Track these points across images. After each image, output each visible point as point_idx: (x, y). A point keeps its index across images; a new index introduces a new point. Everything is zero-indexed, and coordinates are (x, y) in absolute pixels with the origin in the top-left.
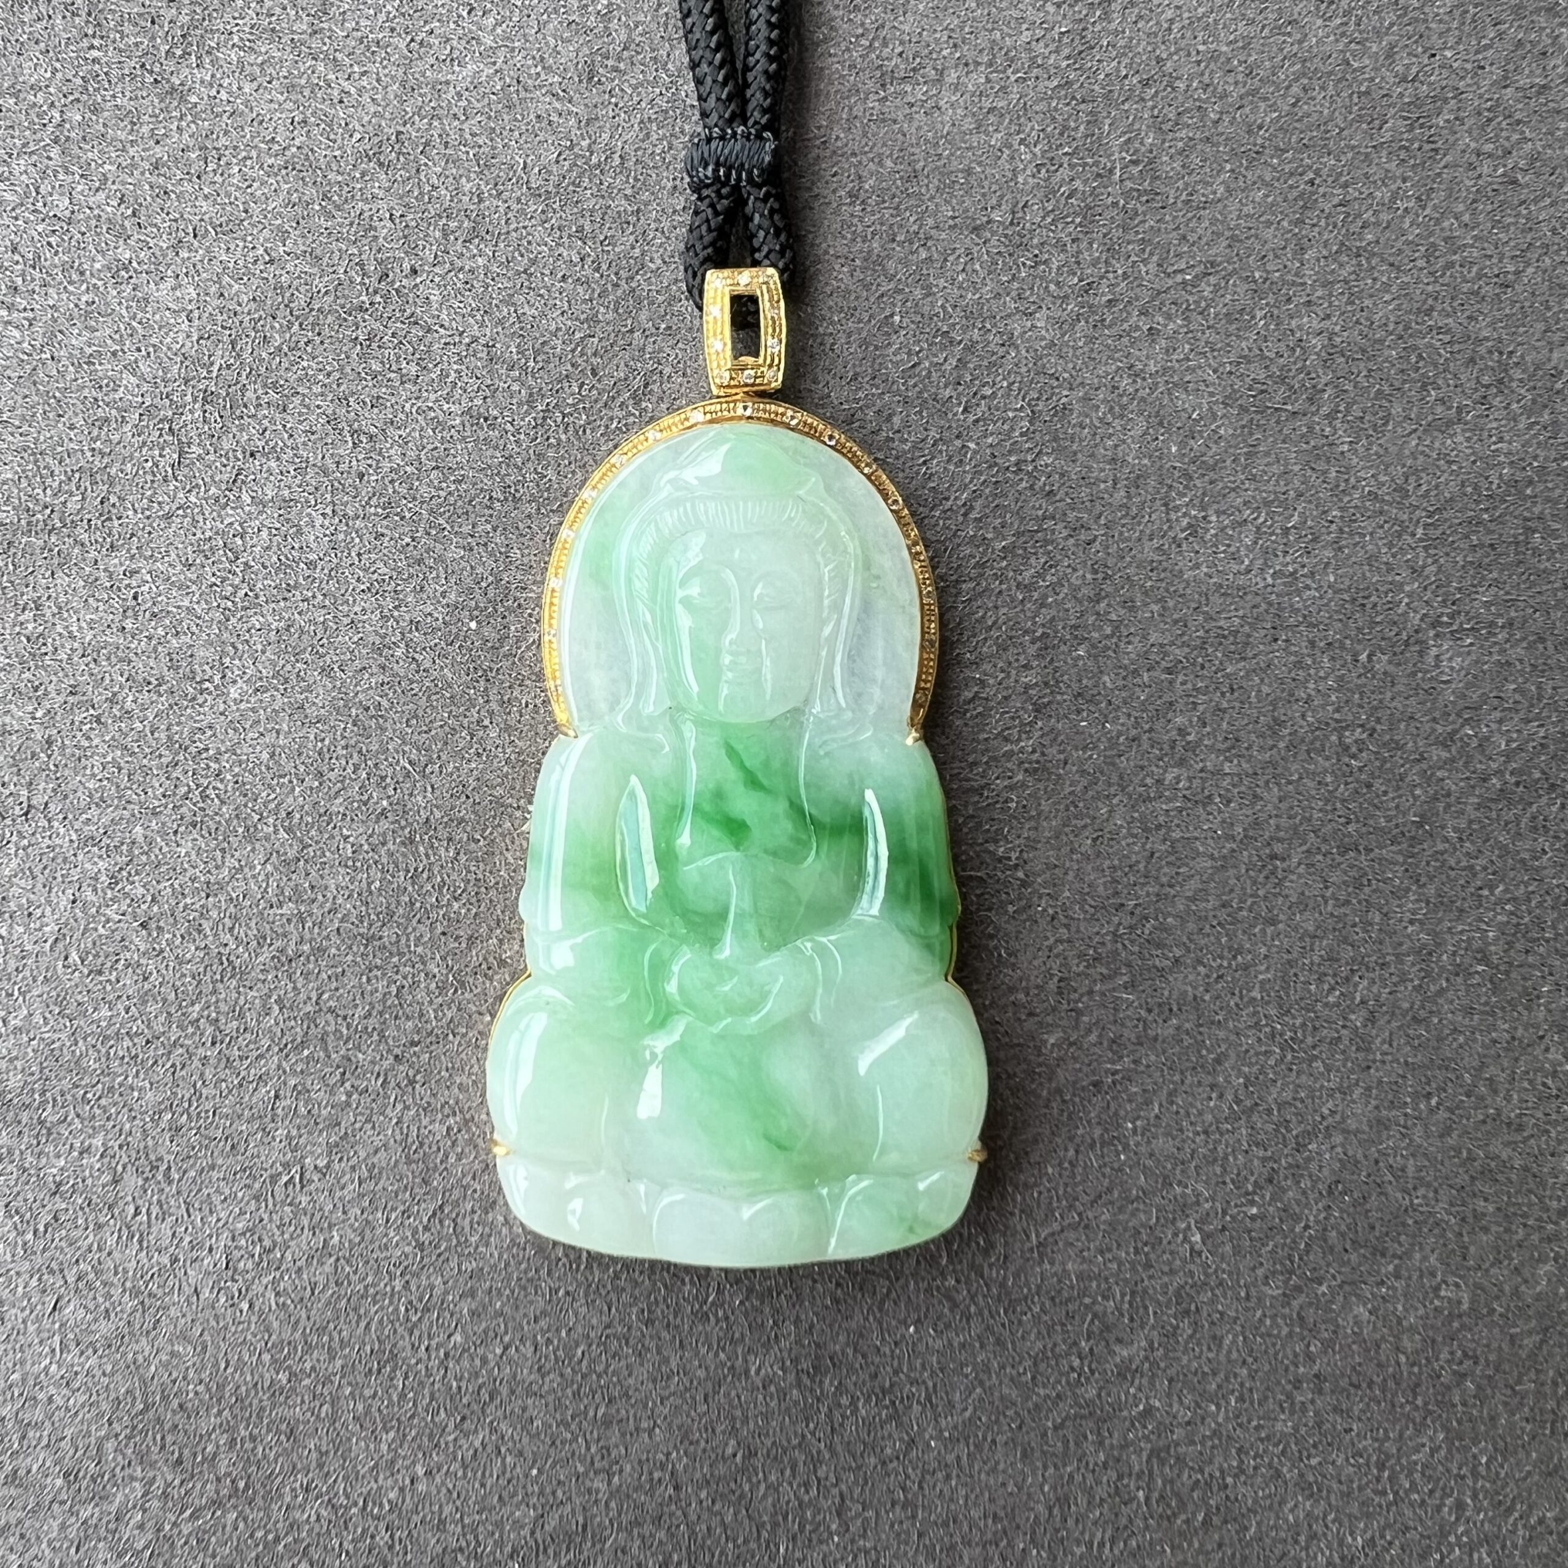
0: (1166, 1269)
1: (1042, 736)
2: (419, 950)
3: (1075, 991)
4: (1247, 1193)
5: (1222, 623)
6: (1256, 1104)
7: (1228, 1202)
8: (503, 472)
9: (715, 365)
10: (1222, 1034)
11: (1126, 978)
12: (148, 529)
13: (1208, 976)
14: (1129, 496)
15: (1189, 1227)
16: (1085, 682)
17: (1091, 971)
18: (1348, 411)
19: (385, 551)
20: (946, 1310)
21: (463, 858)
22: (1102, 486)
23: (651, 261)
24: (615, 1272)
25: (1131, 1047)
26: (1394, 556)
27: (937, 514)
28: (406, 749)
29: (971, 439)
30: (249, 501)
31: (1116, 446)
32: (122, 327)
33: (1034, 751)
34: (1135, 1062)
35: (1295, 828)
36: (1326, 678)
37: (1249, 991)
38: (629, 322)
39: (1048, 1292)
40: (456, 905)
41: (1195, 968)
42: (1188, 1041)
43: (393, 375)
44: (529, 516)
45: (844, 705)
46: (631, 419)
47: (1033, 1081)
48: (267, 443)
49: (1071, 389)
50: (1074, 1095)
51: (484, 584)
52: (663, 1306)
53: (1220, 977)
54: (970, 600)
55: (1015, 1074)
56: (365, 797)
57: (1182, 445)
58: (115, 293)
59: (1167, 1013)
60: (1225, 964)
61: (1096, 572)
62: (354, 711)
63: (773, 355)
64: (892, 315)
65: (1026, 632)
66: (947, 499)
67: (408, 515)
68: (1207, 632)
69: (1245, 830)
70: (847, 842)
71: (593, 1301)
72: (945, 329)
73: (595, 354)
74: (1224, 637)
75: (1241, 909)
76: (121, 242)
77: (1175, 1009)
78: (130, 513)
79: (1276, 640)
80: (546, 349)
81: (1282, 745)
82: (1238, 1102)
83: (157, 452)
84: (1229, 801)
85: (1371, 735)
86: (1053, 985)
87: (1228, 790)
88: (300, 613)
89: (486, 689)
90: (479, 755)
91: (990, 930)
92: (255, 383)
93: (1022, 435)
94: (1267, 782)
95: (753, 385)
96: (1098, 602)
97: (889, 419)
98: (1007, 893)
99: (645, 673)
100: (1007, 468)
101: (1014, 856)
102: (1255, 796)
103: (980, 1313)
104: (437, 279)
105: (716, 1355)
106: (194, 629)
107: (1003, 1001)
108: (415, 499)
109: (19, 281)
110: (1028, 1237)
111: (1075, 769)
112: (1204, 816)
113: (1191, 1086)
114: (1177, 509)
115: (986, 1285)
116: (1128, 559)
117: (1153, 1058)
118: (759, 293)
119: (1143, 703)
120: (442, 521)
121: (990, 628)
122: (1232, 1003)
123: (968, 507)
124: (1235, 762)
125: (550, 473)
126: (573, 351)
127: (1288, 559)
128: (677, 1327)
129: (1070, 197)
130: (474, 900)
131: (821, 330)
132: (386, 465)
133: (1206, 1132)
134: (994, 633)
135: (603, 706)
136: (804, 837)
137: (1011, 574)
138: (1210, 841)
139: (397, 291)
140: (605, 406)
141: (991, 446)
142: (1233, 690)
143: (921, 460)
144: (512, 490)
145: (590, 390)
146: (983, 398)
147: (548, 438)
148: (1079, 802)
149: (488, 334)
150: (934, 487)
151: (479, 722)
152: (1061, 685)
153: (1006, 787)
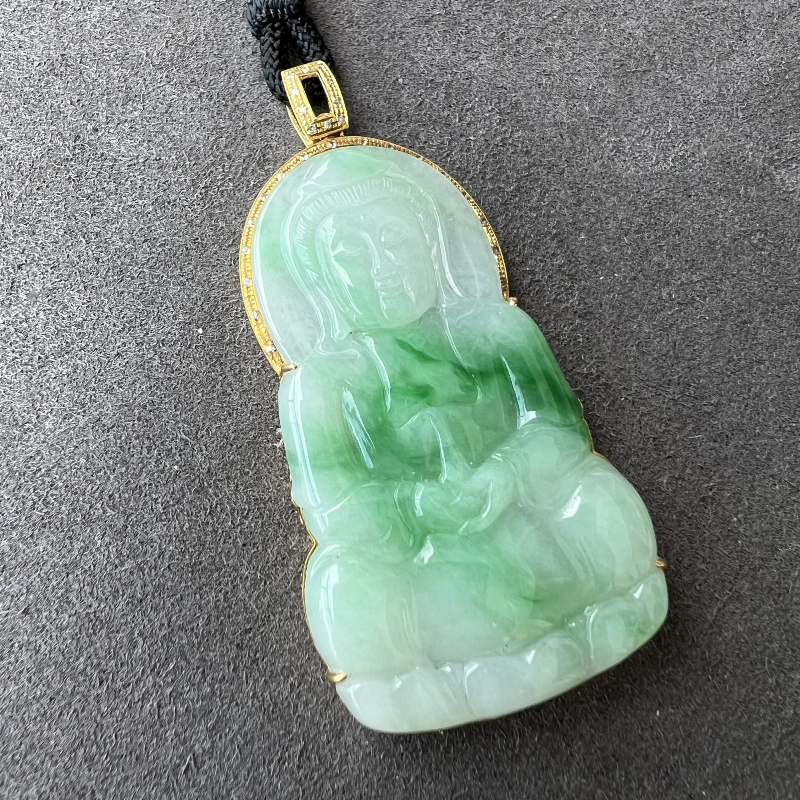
1: (580, 293)
3: (665, 444)
5: (655, 196)
8: (190, 231)
9: (304, 123)
14: (573, 141)
16: (592, 253)
17: (670, 428)
18: (672, 63)
22: (555, 140)
25: (714, 469)
26: (733, 131)
27: (467, 182)
29: (470, 135)
30: (25, 297)
31: (554, 116)
33: (579, 304)
34: (720, 477)
35: (748, 301)
36: (726, 210)
37: (767, 408)
38: (241, 124)
41: (729, 405)
42: (745, 452)
44: (215, 253)
46: (262, 178)
48: (27, 257)
49: (515, 92)
50: (694, 512)
51: (199, 303)
53: (747, 406)
54: (505, 226)
57: (591, 105)
59: (726, 439)
60: (746, 396)
61: (572, 188)
62: (136, 411)
63: (338, 108)
64: (397, 79)
65: (546, 234)
66: (469, 172)
67: (135, 275)
68: (650, 203)
69: (721, 311)
72: (431, 79)
73: (226, 147)
74: (660, 203)
75: (740, 360)
77: (729, 435)
79: (690, 196)
80: (194, 151)
81: (719, 255)
84: (705, 298)
85: (766, 234)
86: (650, 445)
87: (701, 291)
88: (80, 359)
89: (222, 369)
90: (230, 414)
93: (498, 124)
94: (721, 280)
95: (332, 129)
96: (580, 205)
97: (417, 138)
98: (599, 396)
100: (497, 145)
101: (593, 371)
102: (718, 290)
104: (112, 130)
108: (137, 264)
111: (608, 306)
112: (694, 311)
113: (760, 480)
114: (603, 140)
116: (587, 176)
117: (730, 471)
118: (317, 74)
119: (630, 256)
120: (159, 273)
121: (524, 238)
122: (761, 420)
123: (483, 173)
124: (698, 273)
126: (211, 149)
127: (676, 150)
131: (358, 98)
132: (112, 248)
134: (528, 241)
135: (308, 346)
136: (470, 384)
137: (523, 204)
138: (704, 325)
139: (88, 143)
140: (242, 175)
141: (483, 135)
142: (679, 232)
143: (445, 154)
144: (199, 240)
145: (230, 168)
146: (467, 110)
147: (213, 203)
148: (618, 325)
149: (155, 153)
150: (459, 168)
151: (224, 392)
152: (579, 259)
153: (572, 330)
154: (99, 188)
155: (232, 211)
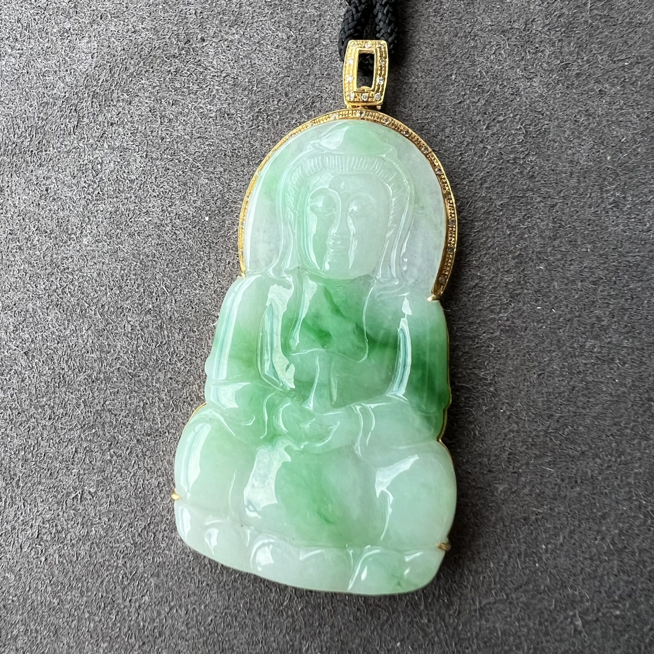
0: (558, 638)
1: (513, 312)
2: (158, 385)
3: (518, 461)
4: (614, 601)
5: (629, 259)
6: (625, 548)
7: (601, 605)
8: (233, 142)
9: (347, 89)
10: (607, 502)
11: (550, 459)
12: (58, 157)
13: (602, 465)
14: (579, 182)
15: (574, 615)
16: (542, 284)
17: (530, 451)
19: (169, 177)
20: (420, 637)
21: (186, 339)
22: (564, 175)
23: (324, 40)
24: (235, 578)
25: (549, 500)
27: (465, 183)
28: (165, 279)
29: (489, 144)
31: (574, 154)
32: (61, 59)
33: (508, 320)
34: (551, 509)
37: (627, 478)
38: (308, 70)
39: (483, 638)
40: (179, 364)
41: (594, 459)
42: (585, 502)
43: (185, 90)
44: (243, 165)
45: (395, 276)
46: (303, 120)
47: (487, 510)
48: (119, 119)
49: (550, 120)
50: (512, 523)
51: (215, 198)
52: (258, 602)
53: (609, 467)
54: (479, 231)
55: (477, 505)
56: (141, 302)
57: (614, 156)
58: (60, 43)
59: (574, 484)
60: (613, 459)
61: (554, 222)
62: (141, 257)
63: (379, 85)
64: (451, 75)
65: (510, 252)
66: (471, 175)
67: (182, 160)
68: (620, 263)
69: (633, 381)
70: (388, 353)
71: (221, 592)
72: (481, 84)
73: (288, 86)
74: (630, 267)
75: (626, 428)
76: (67, 20)
77: (579, 481)
78: (51, 149)
82: (614, 544)
83: (68, 120)
84: (625, 363)
86: (505, 456)
87: (624, 356)
88: (123, 205)
89: (209, 252)
91: (471, 419)
92: (118, 90)
93: (519, 143)
95: (367, 102)
96: (555, 240)
97: (443, 130)
98: (483, 399)
99: (286, 247)
100: (508, 161)
101: (489, 377)
102: (641, 362)
103: (440, 643)
104: (214, 44)
105: (284, 636)
106: (71, 208)
107: (474, 461)
108: (187, 152)
109: (18, 36)
110: (474, 603)
111: (531, 333)
112: (607, 370)
113: (585, 529)
114: (607, 191)
115: (446, 626)
116: (575, 217)
117: (562, 508)
118: (375, 53)
119: (576, 300)
120: (199, 165)
121: (489, 248)
122: (615, 484)
123: (483, 181)
124: (631, 340)
125: (257, 144)
128: (265, 616)
129: (559, 17)
130: (188, 363)
131: (411, 80)
132: (175, 134)
133: (591, 559)
134: (491, 251)
135: (263, 263)
136: (363, 346)
137: (504, 219)
138: (610, 385)
139: (193, 48)
140: (290, 111)
141: (500, 148)
142: (633, 298)
143: (459, 153)
144: (236, 152)
145: (283, 104)
146: (499, 122)
147: (258, 126)
148: (532, 352)
149: (235, 72)
150: (464, 168)
151: (203, 269)
152: (528, 284)
153: (489, 338)
155: (270, 138)
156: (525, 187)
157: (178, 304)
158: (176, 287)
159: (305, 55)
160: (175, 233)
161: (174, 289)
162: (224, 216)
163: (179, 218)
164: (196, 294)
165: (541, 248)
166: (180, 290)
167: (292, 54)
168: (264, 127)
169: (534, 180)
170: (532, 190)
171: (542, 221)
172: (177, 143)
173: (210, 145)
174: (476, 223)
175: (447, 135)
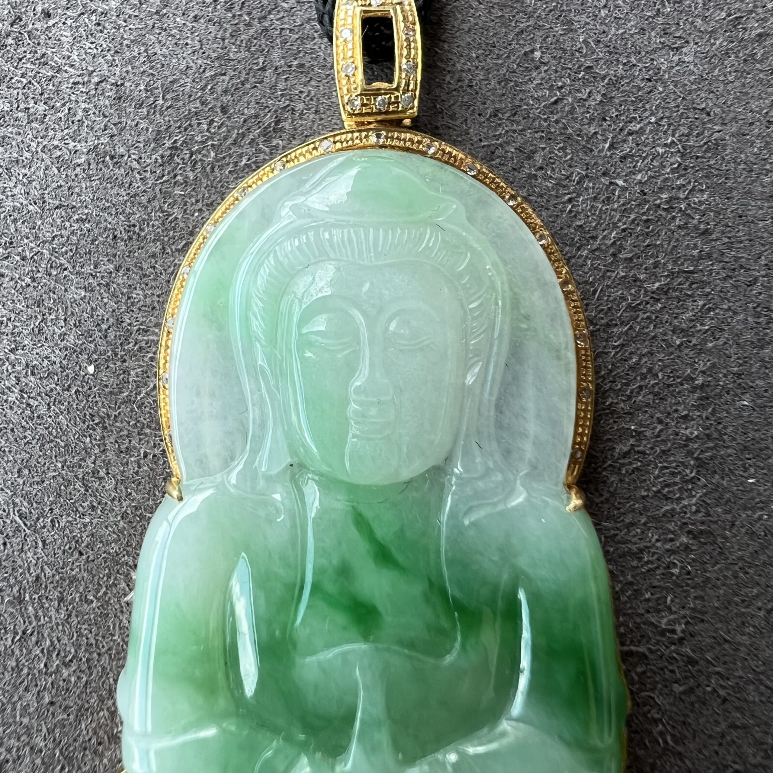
2: (26, 721)
8: (128, 210)
9: (345, 90)
16: (751, 435)
21: (74, 620)
27: (585, 253)
28: (17, 500)
29: (618, 176)
33: (698, 511)
38: (261, 60)
40: (65, 673)
44: (154, 256)
46: (262, 156)
49: (723, 124)
51: (104, 326)
63: (408, 78)
64: (532, 52)
66: (594, 238)
67: (28, 255)
73: (225, 92)
80: (176, 86)
89: (103, 438)
90: (93, 508)
95: (387, 112)
97: (531, 156)
100: (659, 206)
108: (37, 237)
111: (743, 530)
118: (392, 13)
120: (63, 261)
121: (646, 375)
123: (617, 247)
125: (177, 212)
130: (84, 667)
131: (459, 66)
134: (650, 381)
137: (666, 318)
139: (29, 32)
140: (235, 143)
141: (640, 182)
143: (567, 197)
144: (137, 229)
145: (219, 128)
146: (630, 133)
147: (175, 176)
149: (118, 73)
150: (581, 226)
151: (95, 472)
152: (725, 437)
153: (668, 551)
154: (22, 106)
155: (200, 196)
156: (695, 252)
157: (50, 550)
158: (42, 515)
159: (251, 32)
160: (28, 405)
161: (38, 519)
162: (125, 361)
163: (33, 374)
164: (85, 526)
165: (741, 365)
166: (52, 521)
167: (225, 30)
168: (187, 177)
169: (710, 238)
170: (709, 256)
171: (735, 313)
172: (15, 221)
173: (83, 221)
174: (615, 330)
175: (539, 164)
